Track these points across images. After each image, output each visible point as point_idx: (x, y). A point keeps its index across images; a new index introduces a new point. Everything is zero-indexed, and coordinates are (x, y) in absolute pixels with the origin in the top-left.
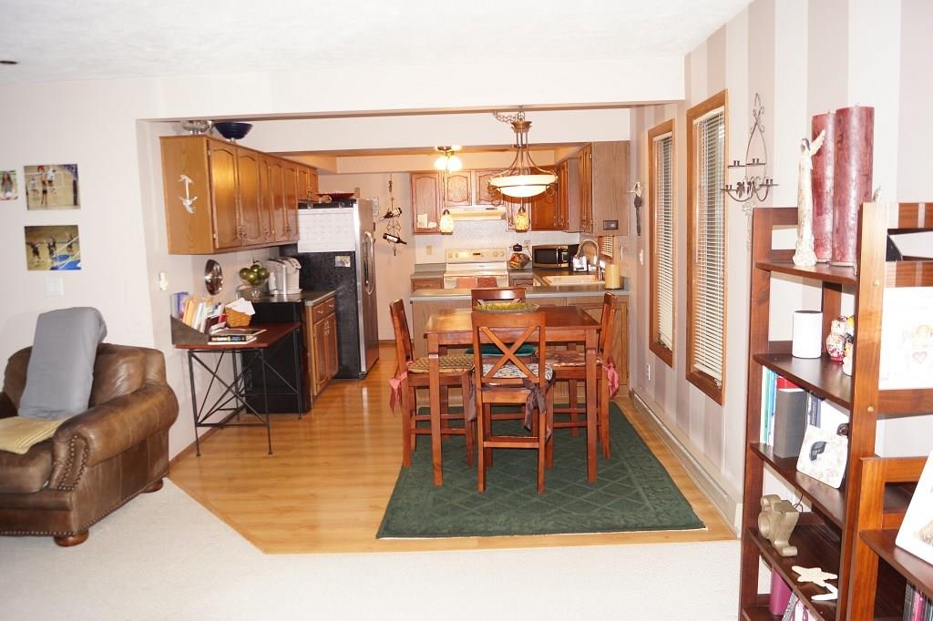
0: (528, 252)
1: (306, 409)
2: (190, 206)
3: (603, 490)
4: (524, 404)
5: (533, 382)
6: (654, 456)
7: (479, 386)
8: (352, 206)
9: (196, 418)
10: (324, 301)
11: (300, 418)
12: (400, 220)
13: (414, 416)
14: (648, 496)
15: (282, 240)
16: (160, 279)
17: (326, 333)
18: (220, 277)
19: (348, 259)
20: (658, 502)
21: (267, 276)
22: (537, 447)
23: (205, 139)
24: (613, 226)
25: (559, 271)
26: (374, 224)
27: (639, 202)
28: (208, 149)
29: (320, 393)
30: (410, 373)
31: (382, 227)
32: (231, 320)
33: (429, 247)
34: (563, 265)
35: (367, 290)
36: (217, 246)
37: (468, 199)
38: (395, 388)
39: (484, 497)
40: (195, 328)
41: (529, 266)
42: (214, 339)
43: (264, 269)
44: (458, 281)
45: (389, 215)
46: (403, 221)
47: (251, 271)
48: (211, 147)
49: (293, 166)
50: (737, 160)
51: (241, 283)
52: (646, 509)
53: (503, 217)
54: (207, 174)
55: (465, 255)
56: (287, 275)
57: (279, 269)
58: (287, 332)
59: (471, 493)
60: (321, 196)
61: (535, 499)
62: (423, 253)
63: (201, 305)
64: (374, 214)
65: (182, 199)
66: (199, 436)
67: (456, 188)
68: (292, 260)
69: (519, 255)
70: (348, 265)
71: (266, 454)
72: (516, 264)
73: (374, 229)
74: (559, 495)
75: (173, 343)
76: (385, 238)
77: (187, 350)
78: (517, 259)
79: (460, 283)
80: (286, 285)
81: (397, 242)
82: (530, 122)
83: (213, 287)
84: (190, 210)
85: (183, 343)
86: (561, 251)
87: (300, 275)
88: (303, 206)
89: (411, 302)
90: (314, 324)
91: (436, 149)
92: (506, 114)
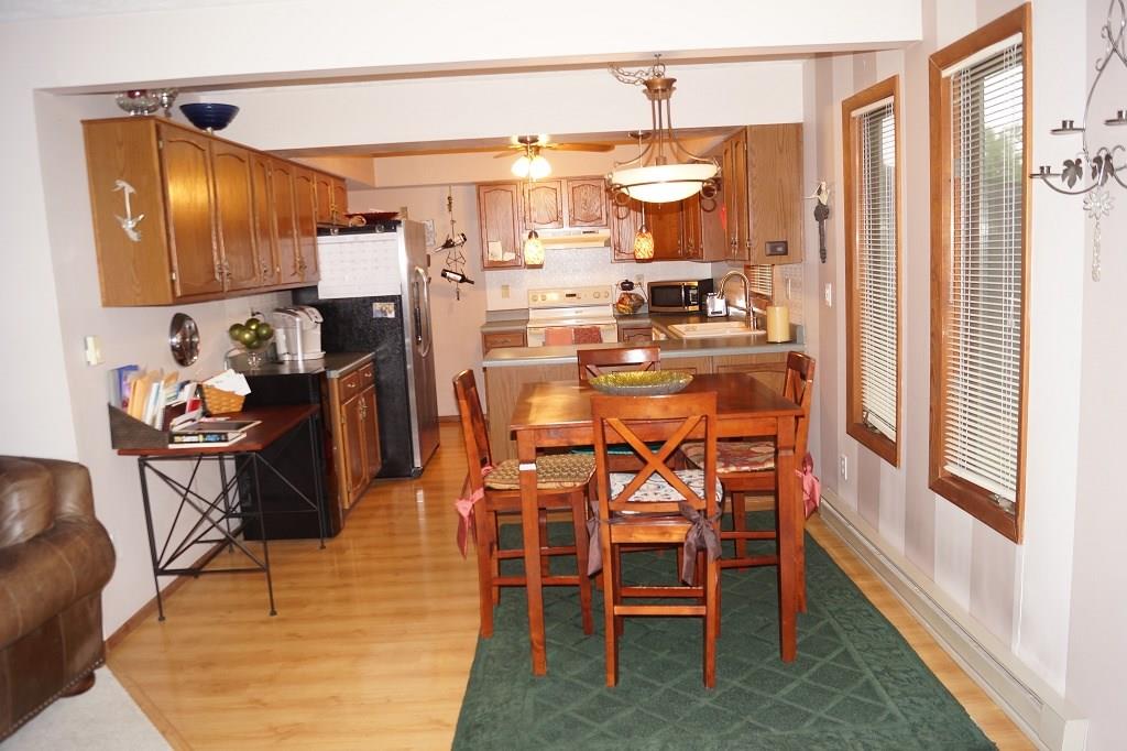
0: (642, 291)
1: (333, 531)
2: (134, 229)
3: (810, 678)
4: (680, 545)
5: (697, 508)
6: (873, 606)
7: (605, 515)
8: (395, 230)
9: (156, 563)
10: (356, 369)
11: (323, 547)
12: (464, 250)
13: (495, 552)
14: (887, 689)
15: (296, 281)
16: (86, 348)
17: (362, 415)
18: (196, 340)
19: (391, 306)
20: (907, 700)
21: (271, 334)
22: (704, 613)
23: (152, 123)
24: (780, 249)
25: (684, 317)
26: (429, 257)
27: (822, 213)
28: (159, 138)
29: (352, 506)
30: (488, 489)
31: (439, 261)
32: (212, 406)
33: (506, 287)
34: (691, 308)
35: (421, 350)
36: (179, 293)
37: (558, 219)
38: (465, 514)
39: (617, 698)
40: (148, 421)
41: (644, 310)
42: (177, 439)
43: (265, 325)
44: (547, 333)
45: (448, 244)
46: (469, 252)
47: (246, 327)
48: (163, 134)
49: (308, 174)
50: (1067, 118)
51: (232, 347)
52: (892, 718)
53: (608, 243)
54: (158, 178)
55: (553, 297)
56: (303, 332)
57: (290, 325)
58: (298, 419)
59: (596, 691)
60: (350, 216)
61: (704, 701)
62: (498, 295)
63: (155, 385)
64: (428, 244)
65: (119, 218)
66: (161, 590)
67: (542, 203)
68: (308, 309)
69: (629, 296)
70: (392, 315)
71: (265, 614)
72: (626, 308)
73: (429, 265)
74: (740, 691)
75: (114, 447)
76: (444, 275)
77: (138, 457)
78: (627, 301)
79: (553, 337)
80: (302, 346)
81: (461, 281)
82: (674, 80)
83: (184, 354)
84: (134, 236)
85: (130, 446)
86: (688, 288)
87: (322, 331)
88: (323, 231)
89: (485, 369)
90: (341, 403)
91: (515, 141)
92: (634, 70)
